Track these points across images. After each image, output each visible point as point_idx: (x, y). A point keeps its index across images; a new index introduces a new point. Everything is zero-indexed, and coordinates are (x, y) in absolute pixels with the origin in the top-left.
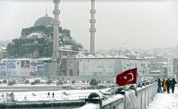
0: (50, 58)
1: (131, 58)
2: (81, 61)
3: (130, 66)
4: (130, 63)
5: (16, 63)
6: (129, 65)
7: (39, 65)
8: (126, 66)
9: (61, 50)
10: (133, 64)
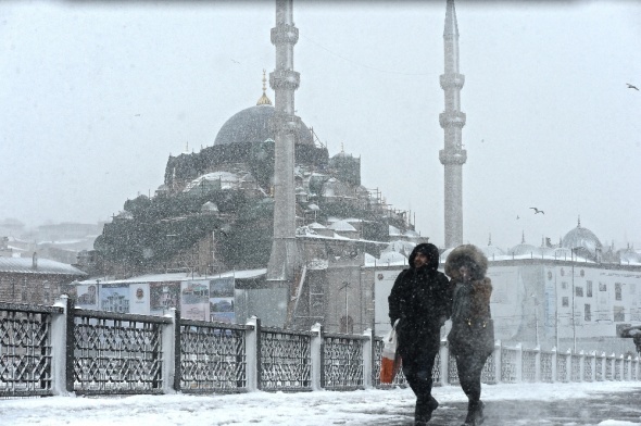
0: (262, 271)
1: (595, 259)
2: (381, 278)
3: (590, 295)
4: (590, 284)
5: (131, 294)
6: (585, 294)
7: (216, 300)
8: (569, 293)
9: (308, 235)
10: (604, 289)
